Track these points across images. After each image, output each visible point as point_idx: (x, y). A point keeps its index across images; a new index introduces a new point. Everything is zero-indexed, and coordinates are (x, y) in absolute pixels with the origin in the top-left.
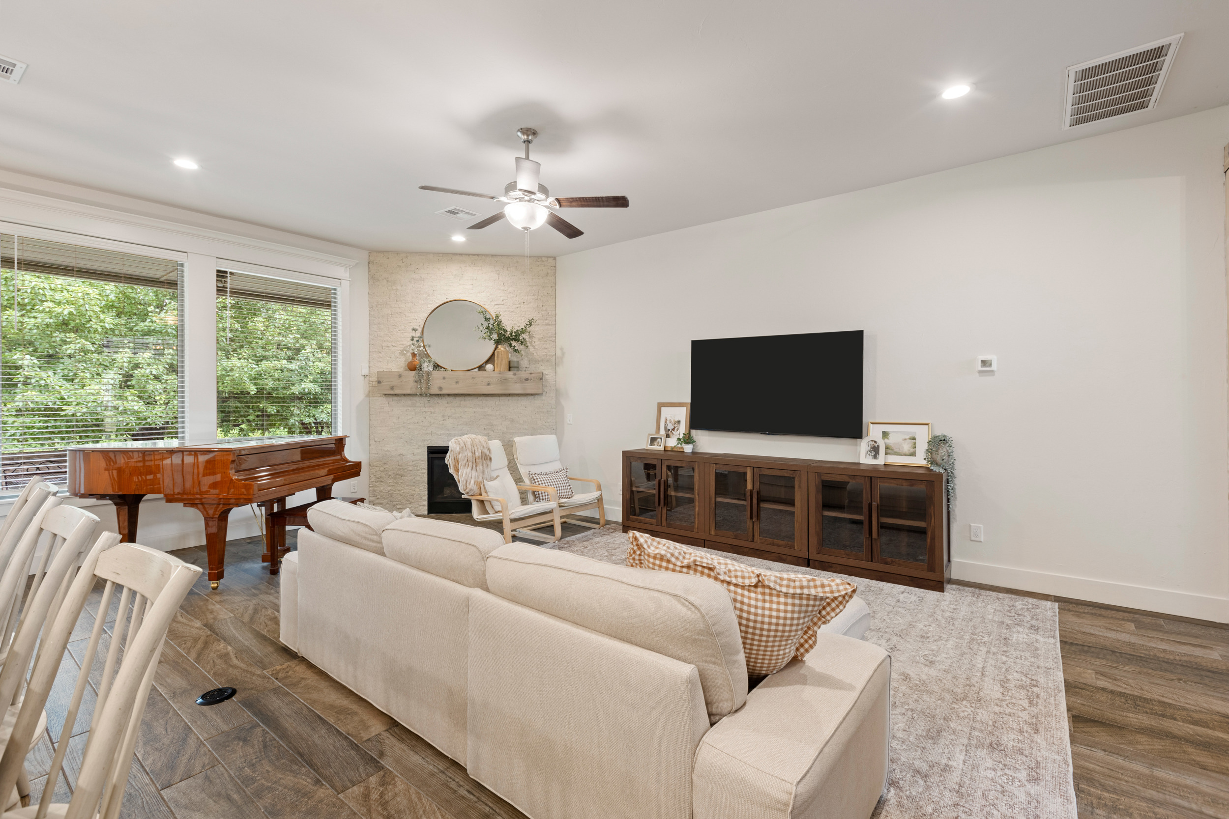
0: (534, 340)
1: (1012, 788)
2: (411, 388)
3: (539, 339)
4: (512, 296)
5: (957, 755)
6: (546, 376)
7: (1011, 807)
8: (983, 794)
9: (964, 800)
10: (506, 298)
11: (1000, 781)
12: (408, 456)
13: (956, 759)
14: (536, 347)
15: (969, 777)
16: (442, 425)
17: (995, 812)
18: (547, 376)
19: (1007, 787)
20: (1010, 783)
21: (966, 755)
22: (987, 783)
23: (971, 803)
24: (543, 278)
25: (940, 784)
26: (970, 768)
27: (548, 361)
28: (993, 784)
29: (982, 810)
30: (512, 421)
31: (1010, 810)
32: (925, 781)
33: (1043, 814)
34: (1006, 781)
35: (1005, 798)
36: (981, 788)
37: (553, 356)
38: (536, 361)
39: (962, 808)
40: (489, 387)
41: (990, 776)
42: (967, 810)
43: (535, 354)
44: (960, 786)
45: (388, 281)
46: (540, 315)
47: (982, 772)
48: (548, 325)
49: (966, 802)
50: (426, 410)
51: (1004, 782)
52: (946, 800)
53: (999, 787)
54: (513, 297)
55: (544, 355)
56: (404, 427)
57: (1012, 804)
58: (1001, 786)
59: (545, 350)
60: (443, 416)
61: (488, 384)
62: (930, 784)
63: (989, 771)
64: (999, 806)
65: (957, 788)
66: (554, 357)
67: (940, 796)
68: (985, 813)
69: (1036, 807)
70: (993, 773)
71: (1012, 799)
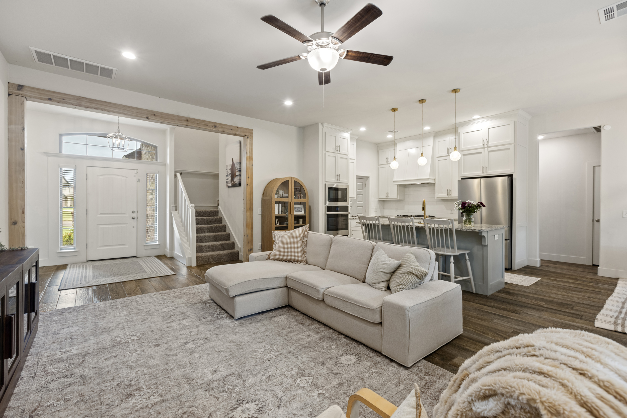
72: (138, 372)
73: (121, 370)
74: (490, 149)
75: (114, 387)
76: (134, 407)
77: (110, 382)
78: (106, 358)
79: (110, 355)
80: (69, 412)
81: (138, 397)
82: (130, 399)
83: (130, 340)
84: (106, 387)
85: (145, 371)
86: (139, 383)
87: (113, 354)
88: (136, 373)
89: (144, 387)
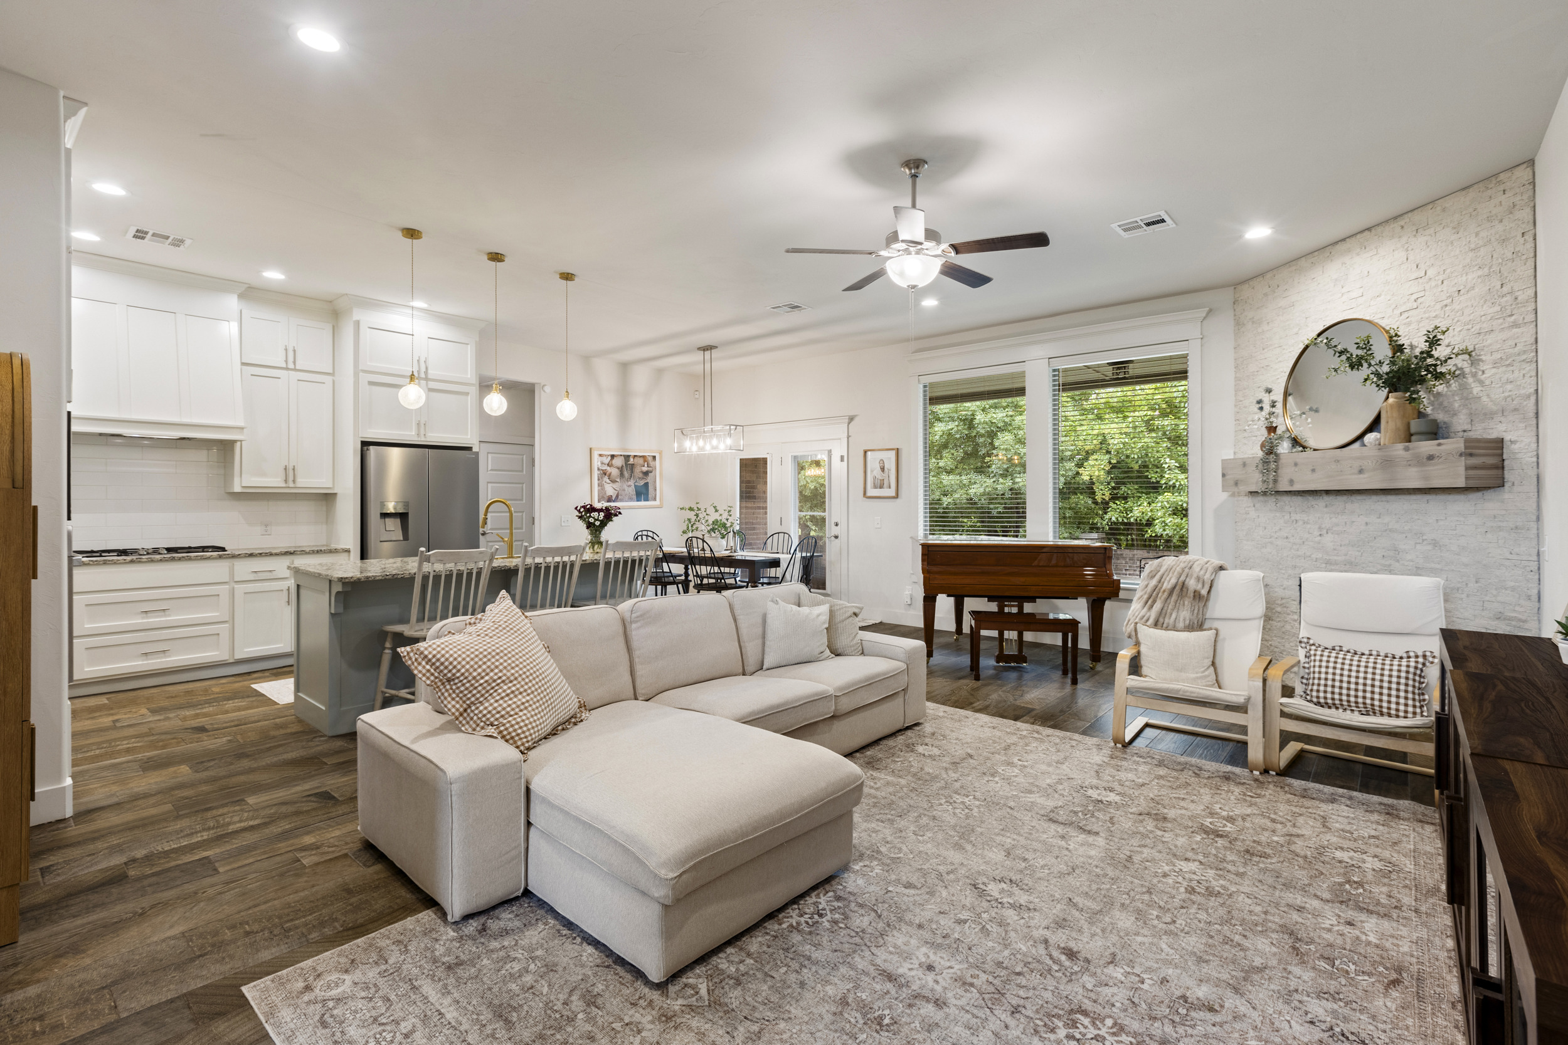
0: (1482, 366)
1: (373, 1032)
2: (1257, 483)
3: (1496, 364)
4: (1433, 283)
5: (455, 1014)
6: (1513, 446)
7: (356, 1012)
8: (389, 1000)
9: (397, 979)
10: (1422, 294)
11: (388, 1028)
12: (1276, 590)
13: (451, 1009)
14: (1487, 382)
15: (419, 1004)
16: (1319, 543)
17: (363, 994)
18: (1515, 447)
19: (377, 1029)
20: (378, 1036)
21: (449, 1023)
22: (399, 1014)
23: (390, 983)
24: (1501, 221)
25: (431, 973)
26: (429, 1013)
27: (1516, 410)
28: (392, 1018)
29: (375, 985)
30: (1435, 544)
31: (353, 1008)
32: (443, 963)
33: (322, 1034)
34: (384, 1034)
35: (368, 1015)
36: (397, 1003)
37: (1529, 397)
38: (1485, 414)
39: (391, 971)
40: (1361, 476)
41: (403, 1024)
42: (386, 974)
43: (1485, 399)
44: (414, 988)
45: (1253, 322)
46: (1497, 308)
47: (414, 1020)
48: (1515, 325)
49: (394, 979)
50: (1298, 517)
51: (384, 1031)
52: (411, 966)
53: (384, 1021)
54: (1437, 286)
55: (1506, 398)
56: (1271, 543)
57: (358, 1016)
58: (383, 1024)
59: (1509, 387)
60: (1320, 528)
61: (1361, 471)
62: (437, 965)
63: (410, 1027)
64: (366, 1003)
65: (415, 984)
66: (1533, 398)
67: (418, 964)
68: (371, 986)
69: (333, 1035)
70: (404, 1031)
71: (361, 1020)
72: (1169, 920)
73: (1195, 950)
74: (432, 385)
75: (1231, 924)
76: (1220, 876)
77: (1232, 941)
78: (1208, 1016)
79: (1193, 1014)
80: (1325, 936)
81: (1204, 883)
82: (1217, 888)
83: (1103, 1032)
84: (1245, 936)
85: (1155, 913)
86: (1184, 901)
87: (1185, 1012)
88: (1174, 922)
89: (1182, 890)
